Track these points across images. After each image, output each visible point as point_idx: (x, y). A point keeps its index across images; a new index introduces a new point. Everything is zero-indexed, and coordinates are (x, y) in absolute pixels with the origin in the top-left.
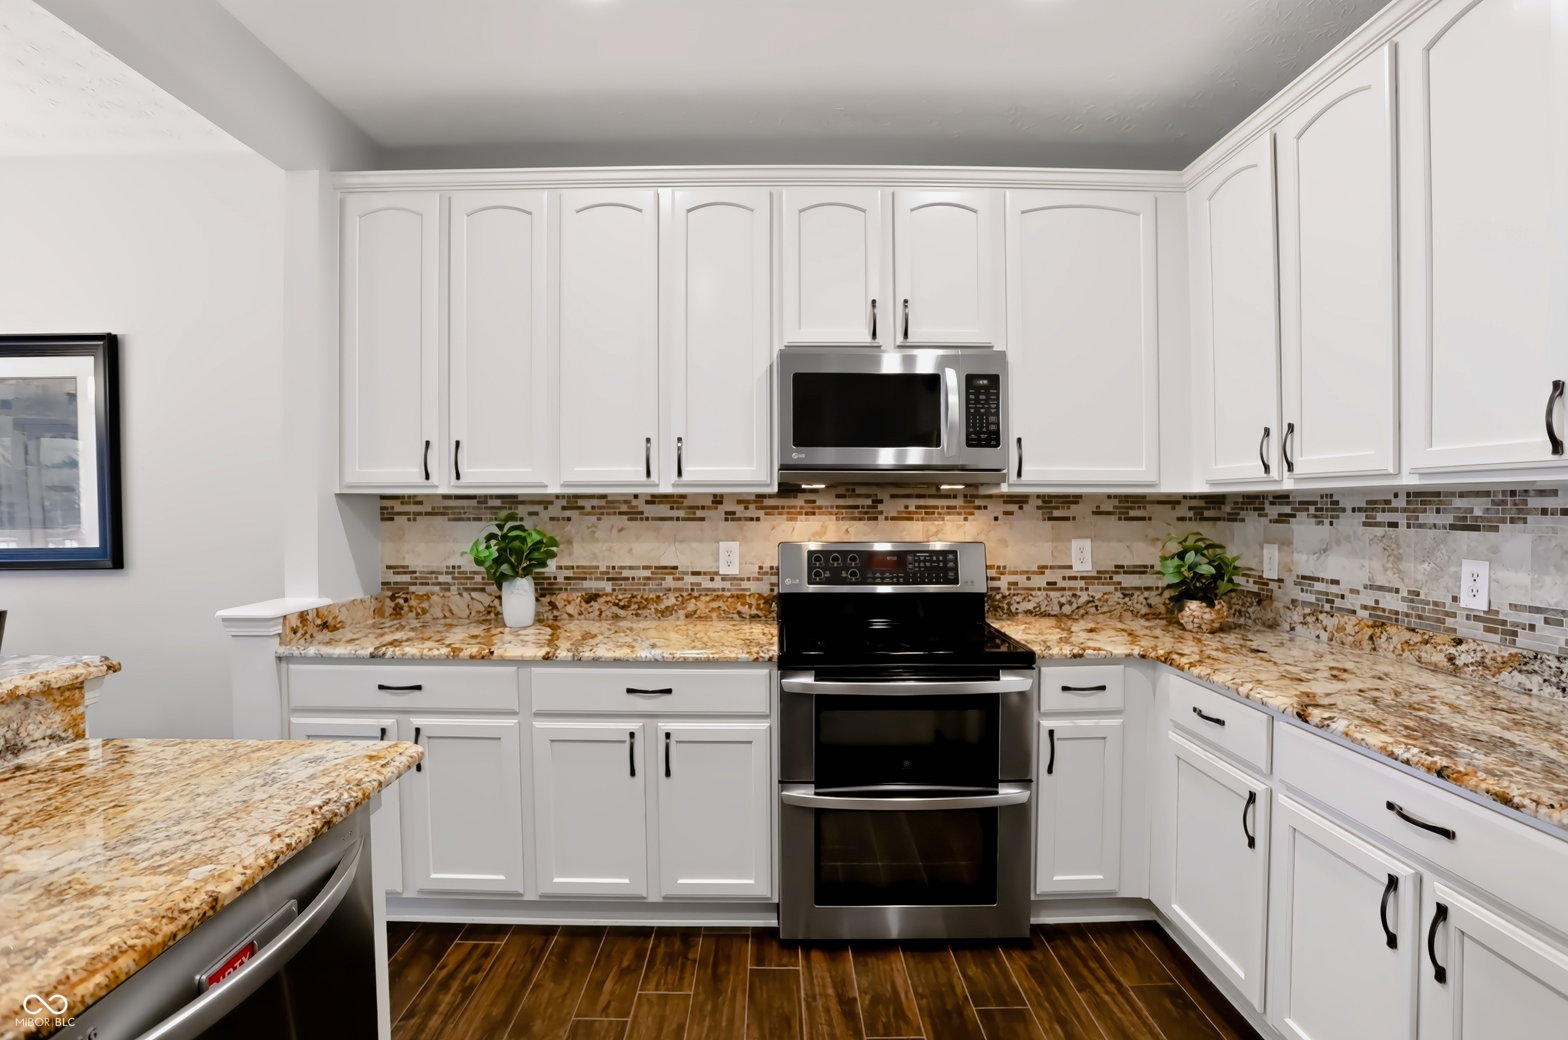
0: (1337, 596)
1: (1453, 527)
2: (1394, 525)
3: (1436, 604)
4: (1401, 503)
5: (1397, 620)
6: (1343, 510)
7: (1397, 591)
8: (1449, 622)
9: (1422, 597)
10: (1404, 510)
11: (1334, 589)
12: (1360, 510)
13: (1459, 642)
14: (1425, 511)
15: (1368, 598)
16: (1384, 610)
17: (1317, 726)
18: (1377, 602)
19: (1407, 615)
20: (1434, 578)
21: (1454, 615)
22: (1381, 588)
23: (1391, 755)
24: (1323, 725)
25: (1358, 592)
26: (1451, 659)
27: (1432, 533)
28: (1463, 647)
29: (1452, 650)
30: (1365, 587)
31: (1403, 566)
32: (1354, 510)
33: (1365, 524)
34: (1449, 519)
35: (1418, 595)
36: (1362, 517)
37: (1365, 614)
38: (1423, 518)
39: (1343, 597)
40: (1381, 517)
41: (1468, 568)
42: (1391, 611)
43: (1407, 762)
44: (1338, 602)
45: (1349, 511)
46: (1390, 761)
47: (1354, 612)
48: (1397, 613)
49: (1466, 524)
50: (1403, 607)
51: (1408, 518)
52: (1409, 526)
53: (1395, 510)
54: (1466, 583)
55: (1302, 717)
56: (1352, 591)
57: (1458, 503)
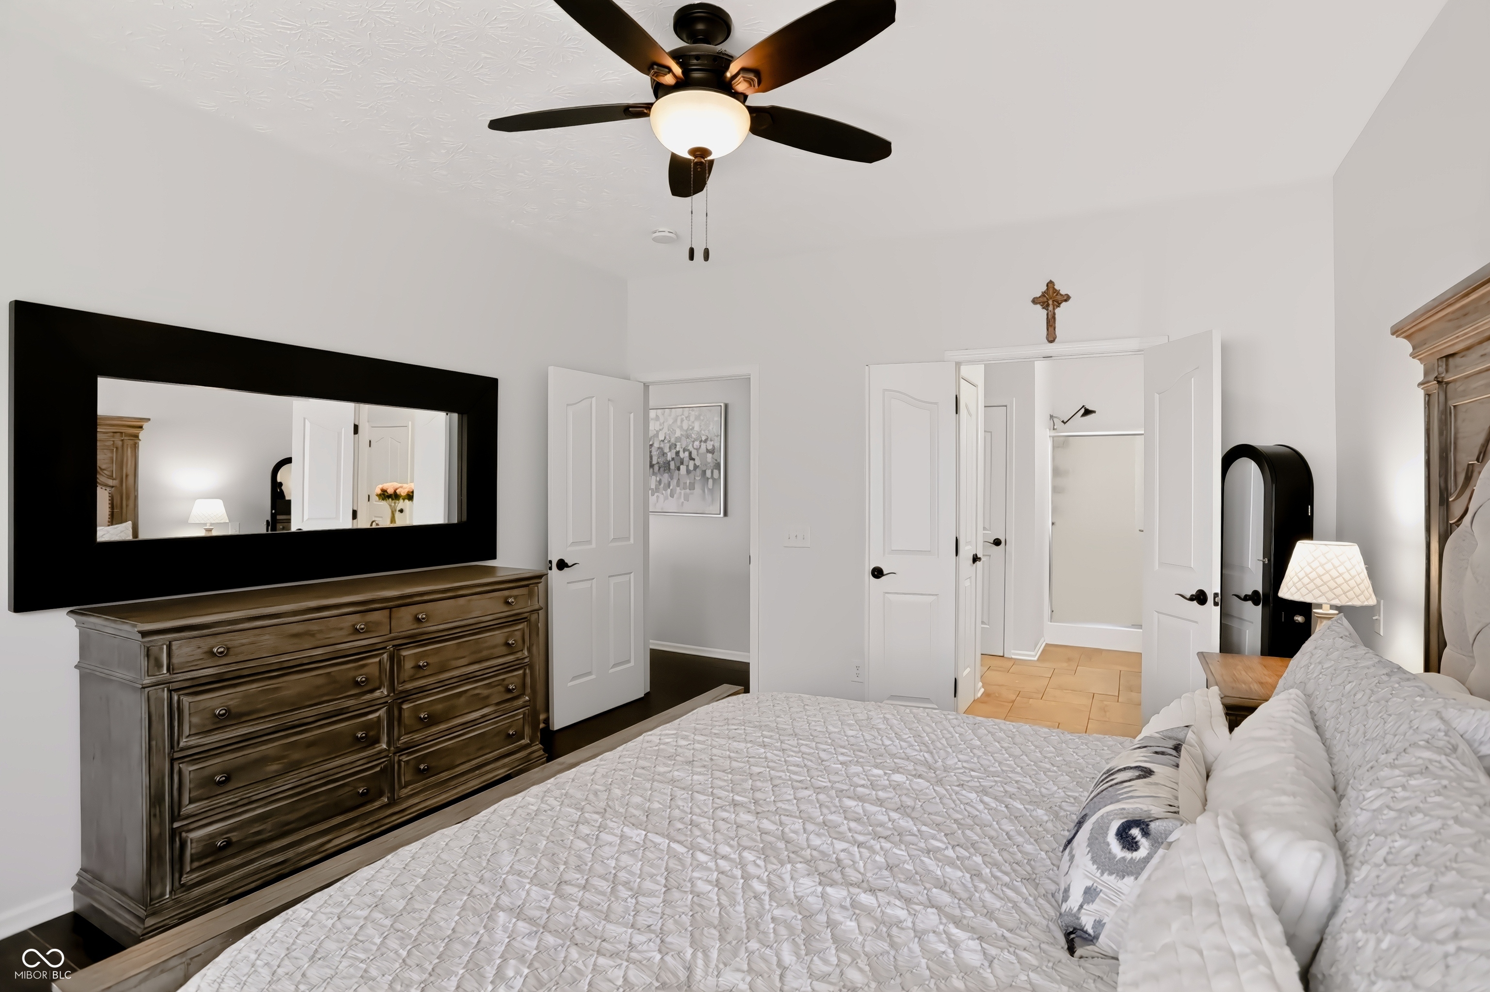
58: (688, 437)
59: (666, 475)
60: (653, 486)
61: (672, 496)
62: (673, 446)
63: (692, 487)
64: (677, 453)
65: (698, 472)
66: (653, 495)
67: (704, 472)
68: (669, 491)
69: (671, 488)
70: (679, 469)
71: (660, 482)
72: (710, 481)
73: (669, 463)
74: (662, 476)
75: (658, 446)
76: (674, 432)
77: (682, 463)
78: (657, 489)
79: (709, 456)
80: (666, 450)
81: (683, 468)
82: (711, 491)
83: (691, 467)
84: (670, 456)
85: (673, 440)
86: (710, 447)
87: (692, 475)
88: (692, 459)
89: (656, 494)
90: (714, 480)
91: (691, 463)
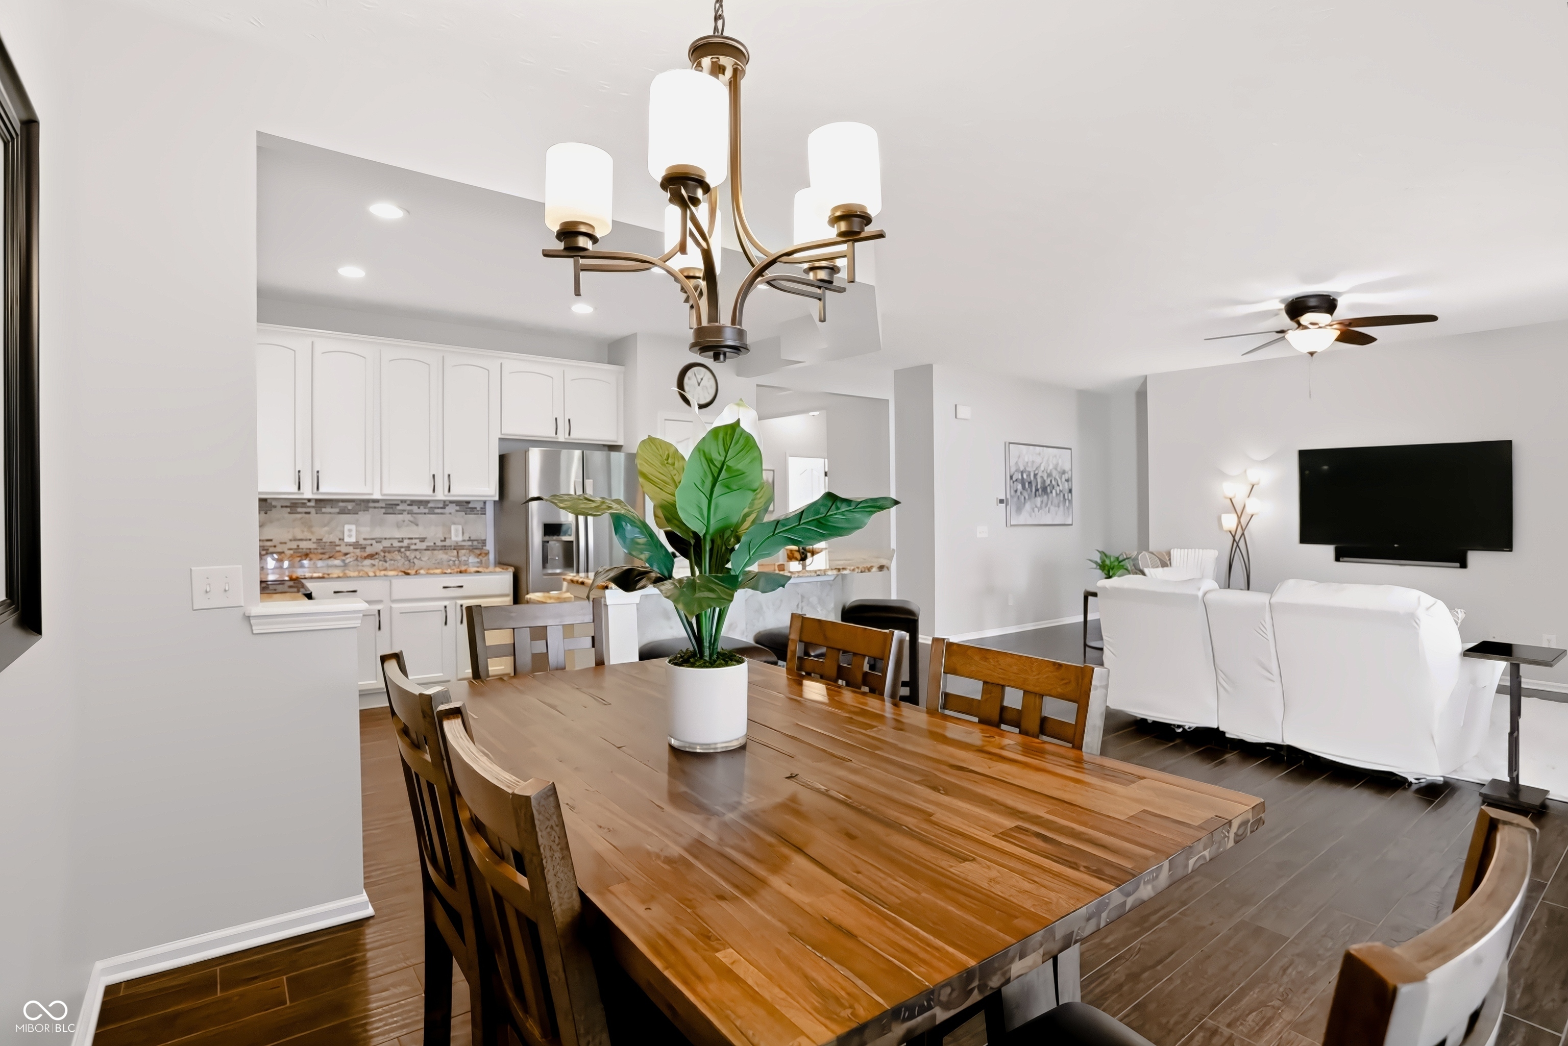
0: (271, 546)
1: (339, 513)
2: (309, 513)
3: (331, 542)
4: (312, 504)
5: (310, 552)
6: (275, 507)
7: (310, 540)
8: (338, 548)
9: (324, 540)
10: (313, 507)
11: (269, 544)
12: (286, 507)
13: (346, 554)
14: (325, 508)
15: (294, 545)
16: (302, 549)
17: (414, 575)
18: (298, 546)
19: (316, 549)
20: (330, 533)
21: (339, 545)
22: (301, 540)
23: (446, 573)
24: (417, 573)
25: (285, 543)
26: (343, 561)
27: (328, 516)
28: (348, 556)
29: (344, 558)
30: (291, 540)
31: (314, 529)
32: (282, 507)
33: (289, 513)
34: (337, 510)
35: (321, 540)
36: (289, 510)
37: (291, 552)
38: (324, 510)
39: (275, 546)
40: (299, 510)
41: (347, 527)
42: (307, 549)
43: (451, 573)
44: (271, 550)
45: (279, 507)
46: (446, 575)
47: (283, 552)
48: (310, 549)
49: (343, 512)
50: (314, 546)
51: (316, 510)
52: (317, 513)
53: (309, 507)
54: (346, 533)
55: (407, 574)
56: (281, 543)
57: (341, 504)
58: (1056, 469)
59: (1045, 497)
60: (1039, 504)
61: (1049, 512)
62: (1049, 475)
63: (1059, 506)
64: (1051, 481)
65: (1062, 494)
66: (1039, 511)
67: (1064, 495)
68: (1047, 508)
69: (1049, 506)
70: (1051, 492)
71: (1042, 502)
72: (1067, 502)
73: (1046, 488)
74: (1043, 497)
75: (1041, 475)
76: (1049, 465)
77: (1053, 488)
78: (1040, 509)
79: (1066, 483)
80: (1045, 478)
81: (1054, 491)
82: (1068, 508)
83: (1058, 492)
84: (1048, 482)
85: (1049, 472)
86: (1067, 478)
87: (1058, 497)
88: (1058, 485)
89: (1040, 511)
90: (1069, 501)
91: (1058, 489)
